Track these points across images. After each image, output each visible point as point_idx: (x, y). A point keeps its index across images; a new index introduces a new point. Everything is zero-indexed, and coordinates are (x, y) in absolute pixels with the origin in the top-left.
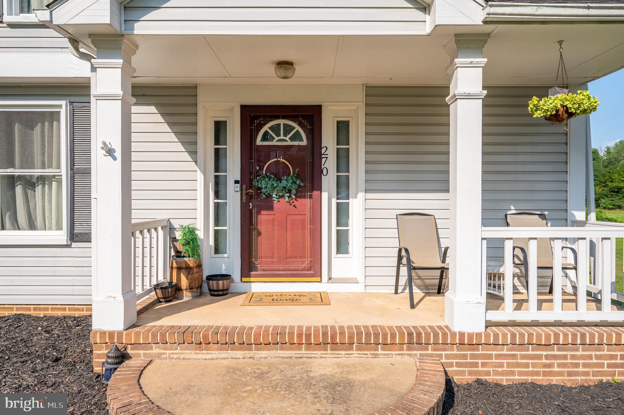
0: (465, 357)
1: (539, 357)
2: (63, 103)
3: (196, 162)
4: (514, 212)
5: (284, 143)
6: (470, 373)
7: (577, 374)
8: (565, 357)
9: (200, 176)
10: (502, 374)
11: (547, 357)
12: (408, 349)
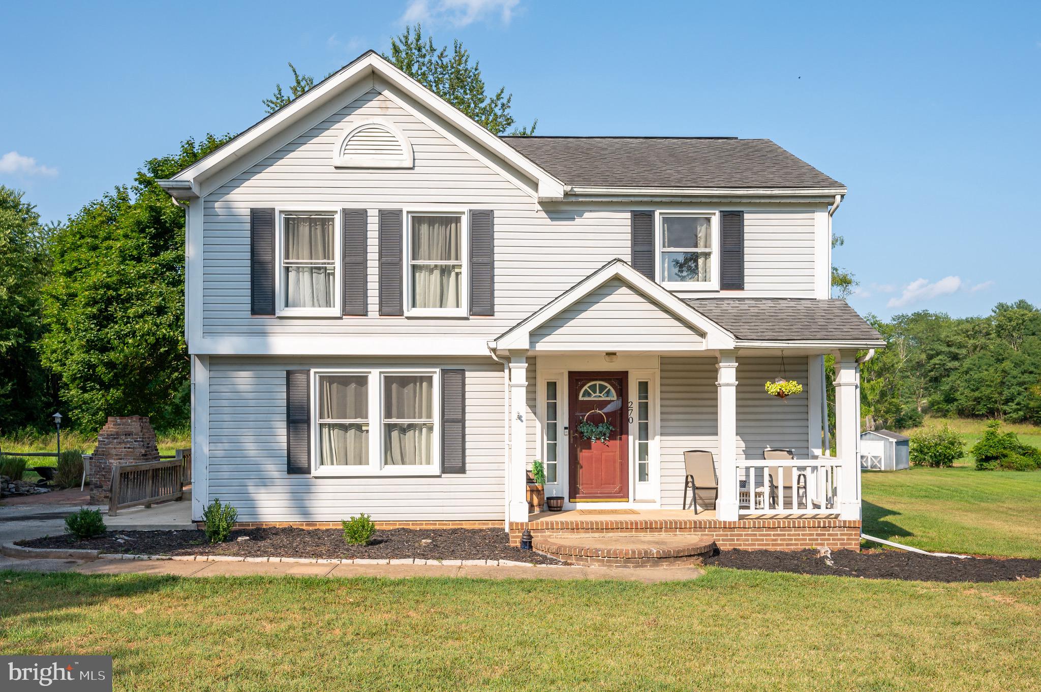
0: (727, 535)
1: (770, 535)
2: (438, 370)
3: (535, 414)
4: (769, 449)
5: (600, 399)
6: (730, 545)
7: (791, 545)
8: (784, 535)
9: (538, 425)
10: (749, 545)
11: (774, 535)
12: (694, 531)
